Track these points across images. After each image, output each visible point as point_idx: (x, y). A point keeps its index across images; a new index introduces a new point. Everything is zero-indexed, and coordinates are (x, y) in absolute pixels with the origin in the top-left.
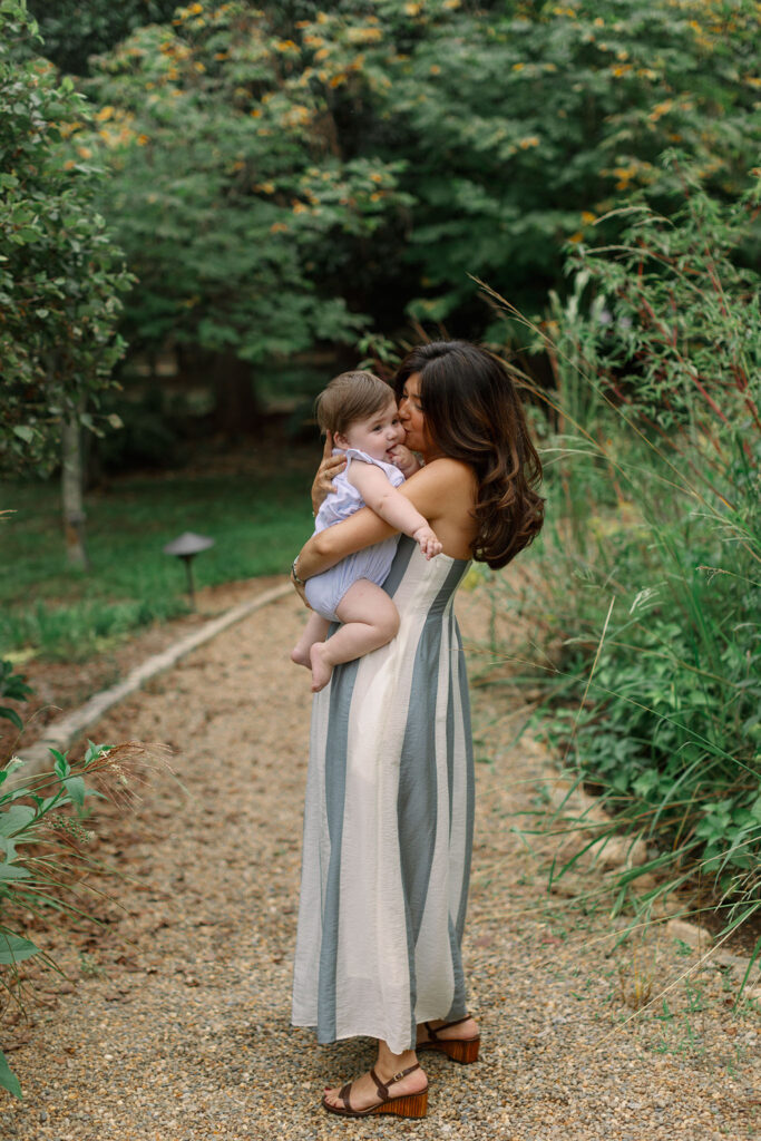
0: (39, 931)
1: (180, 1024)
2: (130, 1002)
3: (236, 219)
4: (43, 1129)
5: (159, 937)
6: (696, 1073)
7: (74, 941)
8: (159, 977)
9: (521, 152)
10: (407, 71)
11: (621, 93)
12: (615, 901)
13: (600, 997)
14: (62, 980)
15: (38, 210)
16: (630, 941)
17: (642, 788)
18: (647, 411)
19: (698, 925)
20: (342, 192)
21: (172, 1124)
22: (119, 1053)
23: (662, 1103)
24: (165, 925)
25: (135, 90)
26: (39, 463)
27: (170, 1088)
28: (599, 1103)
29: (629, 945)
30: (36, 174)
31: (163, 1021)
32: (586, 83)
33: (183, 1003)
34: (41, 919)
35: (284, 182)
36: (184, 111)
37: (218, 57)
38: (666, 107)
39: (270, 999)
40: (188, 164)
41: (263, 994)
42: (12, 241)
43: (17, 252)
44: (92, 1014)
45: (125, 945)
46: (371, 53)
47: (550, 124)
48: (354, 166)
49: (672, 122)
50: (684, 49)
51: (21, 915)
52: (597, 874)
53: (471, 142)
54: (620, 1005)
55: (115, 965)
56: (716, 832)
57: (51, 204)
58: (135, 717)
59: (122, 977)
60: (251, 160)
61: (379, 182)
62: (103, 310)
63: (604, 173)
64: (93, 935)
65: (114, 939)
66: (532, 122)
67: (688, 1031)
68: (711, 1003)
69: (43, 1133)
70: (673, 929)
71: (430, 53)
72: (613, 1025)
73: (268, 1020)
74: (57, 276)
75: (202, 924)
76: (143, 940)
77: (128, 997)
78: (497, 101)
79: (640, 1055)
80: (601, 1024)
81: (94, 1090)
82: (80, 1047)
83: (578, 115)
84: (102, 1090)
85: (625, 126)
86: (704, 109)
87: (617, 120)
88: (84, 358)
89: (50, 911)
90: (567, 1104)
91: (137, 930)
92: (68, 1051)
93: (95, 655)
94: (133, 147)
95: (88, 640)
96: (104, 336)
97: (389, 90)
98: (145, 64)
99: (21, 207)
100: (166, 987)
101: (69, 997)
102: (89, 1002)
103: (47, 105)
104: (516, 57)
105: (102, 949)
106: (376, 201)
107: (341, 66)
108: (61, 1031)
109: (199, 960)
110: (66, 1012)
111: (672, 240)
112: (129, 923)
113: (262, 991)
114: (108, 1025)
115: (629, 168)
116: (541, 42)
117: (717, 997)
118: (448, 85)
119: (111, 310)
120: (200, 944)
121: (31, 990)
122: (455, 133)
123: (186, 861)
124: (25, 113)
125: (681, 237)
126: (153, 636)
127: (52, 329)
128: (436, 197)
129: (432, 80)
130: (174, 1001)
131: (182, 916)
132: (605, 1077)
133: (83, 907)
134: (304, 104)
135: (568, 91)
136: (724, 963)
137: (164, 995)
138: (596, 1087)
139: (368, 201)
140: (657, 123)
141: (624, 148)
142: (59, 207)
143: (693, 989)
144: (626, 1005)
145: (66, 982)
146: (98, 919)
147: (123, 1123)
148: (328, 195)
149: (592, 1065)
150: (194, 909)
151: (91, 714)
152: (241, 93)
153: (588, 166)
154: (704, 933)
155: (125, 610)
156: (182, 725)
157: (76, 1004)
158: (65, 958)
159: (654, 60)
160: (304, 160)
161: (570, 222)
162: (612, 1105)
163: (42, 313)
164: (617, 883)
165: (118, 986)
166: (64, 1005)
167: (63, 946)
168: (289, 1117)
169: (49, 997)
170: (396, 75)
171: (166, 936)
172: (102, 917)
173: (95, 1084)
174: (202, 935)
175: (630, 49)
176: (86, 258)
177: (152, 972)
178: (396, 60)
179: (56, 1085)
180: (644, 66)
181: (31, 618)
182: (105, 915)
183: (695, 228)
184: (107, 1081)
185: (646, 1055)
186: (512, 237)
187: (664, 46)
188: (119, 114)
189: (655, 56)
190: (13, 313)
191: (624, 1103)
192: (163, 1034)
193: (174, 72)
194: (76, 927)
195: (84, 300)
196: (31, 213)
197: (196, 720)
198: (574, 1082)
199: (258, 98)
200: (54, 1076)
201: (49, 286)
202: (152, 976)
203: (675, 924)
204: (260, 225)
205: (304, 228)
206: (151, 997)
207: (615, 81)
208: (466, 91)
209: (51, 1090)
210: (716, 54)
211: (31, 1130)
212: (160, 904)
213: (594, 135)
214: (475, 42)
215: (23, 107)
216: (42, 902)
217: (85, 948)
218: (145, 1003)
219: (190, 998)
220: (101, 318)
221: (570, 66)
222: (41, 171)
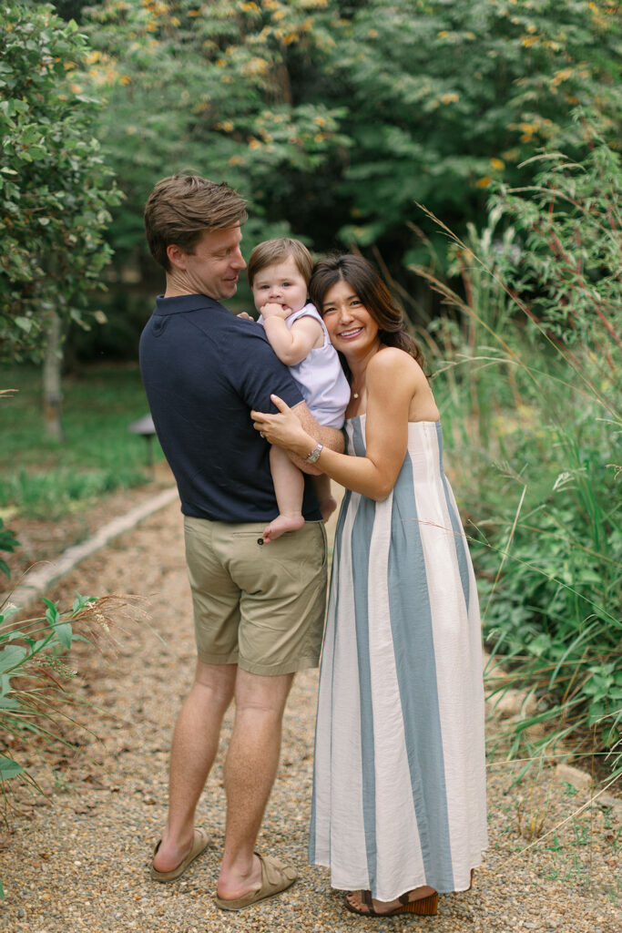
0: (18, 751)
1: (139, 837)
2: (96, 815)
3: (200, 152)
4: (21, 925)
5: (121, 760)
6: (582, 898)
7: (48, 761)
8: (121, 795)
9: (443, 106)
10: (347, 34)
11: (528, 61)
12: (512, 745)
13: (498, 828)
14: (39, 795)
15: (44, 132)
16: (525, 781)
17: (536, 649)
18: (553, 328)
19: (581, 770)
20: (291, 132)
21: (132, 924)
22: (87, 860)
23: (554, 924)
24: (126, 750)
25: (120, 38)
26: (33, 350)
27: (130, 892)
28: (499, 921)
29: (523, 784)
30: (43, 101)
31: (125, 833)
32: (500, 50)
33: (142, 819)
34: (20, 740)
35: (242, 122)
36: (161, 58)
37: (191, 14)
38: (566, 74)
39: (216, 818)
40: (162, 102)
41: (210, 814)
42: (21, 158)
43: (23, 167)
44: (64, 825)
45: (92, 766)
46: (319, 17)
47: (467, 84)
48: (303, 111)
49: (570, 87)
50: (583, 26)
51: (4, 736)
52: (494, 721)
53: (401, 95)
54: (516, 837)
55: (83, 783)
56: (601, 690)
57: (55, 128)
58: (102, 570)
59: (90, 793)
60: (215, 103)
61: (323, 126)
62: (95, 221)
63: (511, 126)
64: (64, 756)
65: (82, 760)
66: (453, 81)
67: (575, 863)
68: (594, 838)
69: (20, 928)
70: (561, 772)
71: (368, 19)
72: (510, 853)
73: (215, 836)
74: (57, 190)
75: (158, 750)
76: (107, 762)
77: (95, 811)
78: (422, 62)
79: (534, 881)
80: (500, 852)
81: (65, 891)
82: (53, 854)
83: (491, 77)
84: (72, 892)
85: (531, 88)
86: (597, 77)
87: (524, 83)
88: (76, 261)
89: (28, 733)
90: (472, 921)
91: (104, 753)
92: (43, 856)
93: (68, 515)
94: (117, 86)
95: (62, 503)
96: (93, 243)
97: (333, 48)
98: (129, 16)
99: (29, 129)
100: (128, 804)
101: (44, 809)
102: (61, 814)
103: (54, 43)
104: (441, 25)
105: (72, 769)
106: (320, 142)
107: (293, 27)
108: (37, 838)
109: (155, 782)
110: (41, 822)
111: (578, 184)
112: (95, 747)
113: (209, 811)
114: (77, 835)
115: (533, 124)
116: (463, 14)
117: (599, 833)
118: (383, 47)
119: (102, 222)
120: (156, 767)
121: (12, 801)
122: (387, 88)
123: (145, 695)
124: (36, 49)
125: (585, 183)
126: (118, 500)
127: (51, 236)
128: (369, 140)
129: (370, 42)
130: (134, 817)
131: (141, 743)
132: (505, 899)
133: (56, 731)
134: (262, 57)
135: (483, 55)
136: (605, 803)
137: (125, 811)
138: (497, 908)
139: (312, 141)
140: (558, 87)
141: (530, 106)
142: (61, 131)
143: (580, 826)
144: (522, 836)
145: (42, 796)
146: (70, 743)
147: (90, 922)
148: (280, 135)
149: (493, 888)
150: (150, 736)
151: (65, 565)
152: (209, 45)
153: (498, 121)
154: (587, 777)
155: (95, 477)
156: (142, 578)
157: (49, 816)
158: (40, 775)
159: (557, 34)
160: (259, 104)
161: (480, 167)
162: (511, 923)
163: (44, 221)
164: (513, 731)
165: (85, 801)
166: (39, 816)
167: (39, 764)
168: (232, 922)
169: (27, 808)
170: (339, 36)
171: (127, 760)
172: (72, 741)
173: (66, 887)
174: (159, 760)
175: (537, 24)
176: (83, 175)
177: (116, 790)
178: (339, 24)
179: (32, 886)
180: (549, 39)
181: (14, 480)
182: (75, 739)
183: (598, 176)
184: (77, 884)
185: (539, 881)
186: (431, 176)
187: (566, 22)
188: (105, 58)
189: (558, 31)
190: (18, 220)
191: (521, 923)
192: (124, 845)
193: (152, 25)
194: (50, 748)
195: (79, 212)
196: (39, 135)
197: (153, 575)
198: (478, 902)
199: (223, 49)
200: (31, 878)
201: (50, 198)
202: (115, 794)
203: (562, 768)
204: (220, 157)
205: (257, 162)
206: (114, 812)
207: (524, 50)
208: (398, 52)
209: (28, 891)
210: (609, 32)
211: (10, 925)
212: (122, 732)
213: (504, 95)
214: (407, 11)
215: (34, 44)
216: (21, 725)
217: (58, 766)
218: (109, 817)
219: (147, 815)
220: (92, 228)
221: (486, 35)
222: (47, 99)
